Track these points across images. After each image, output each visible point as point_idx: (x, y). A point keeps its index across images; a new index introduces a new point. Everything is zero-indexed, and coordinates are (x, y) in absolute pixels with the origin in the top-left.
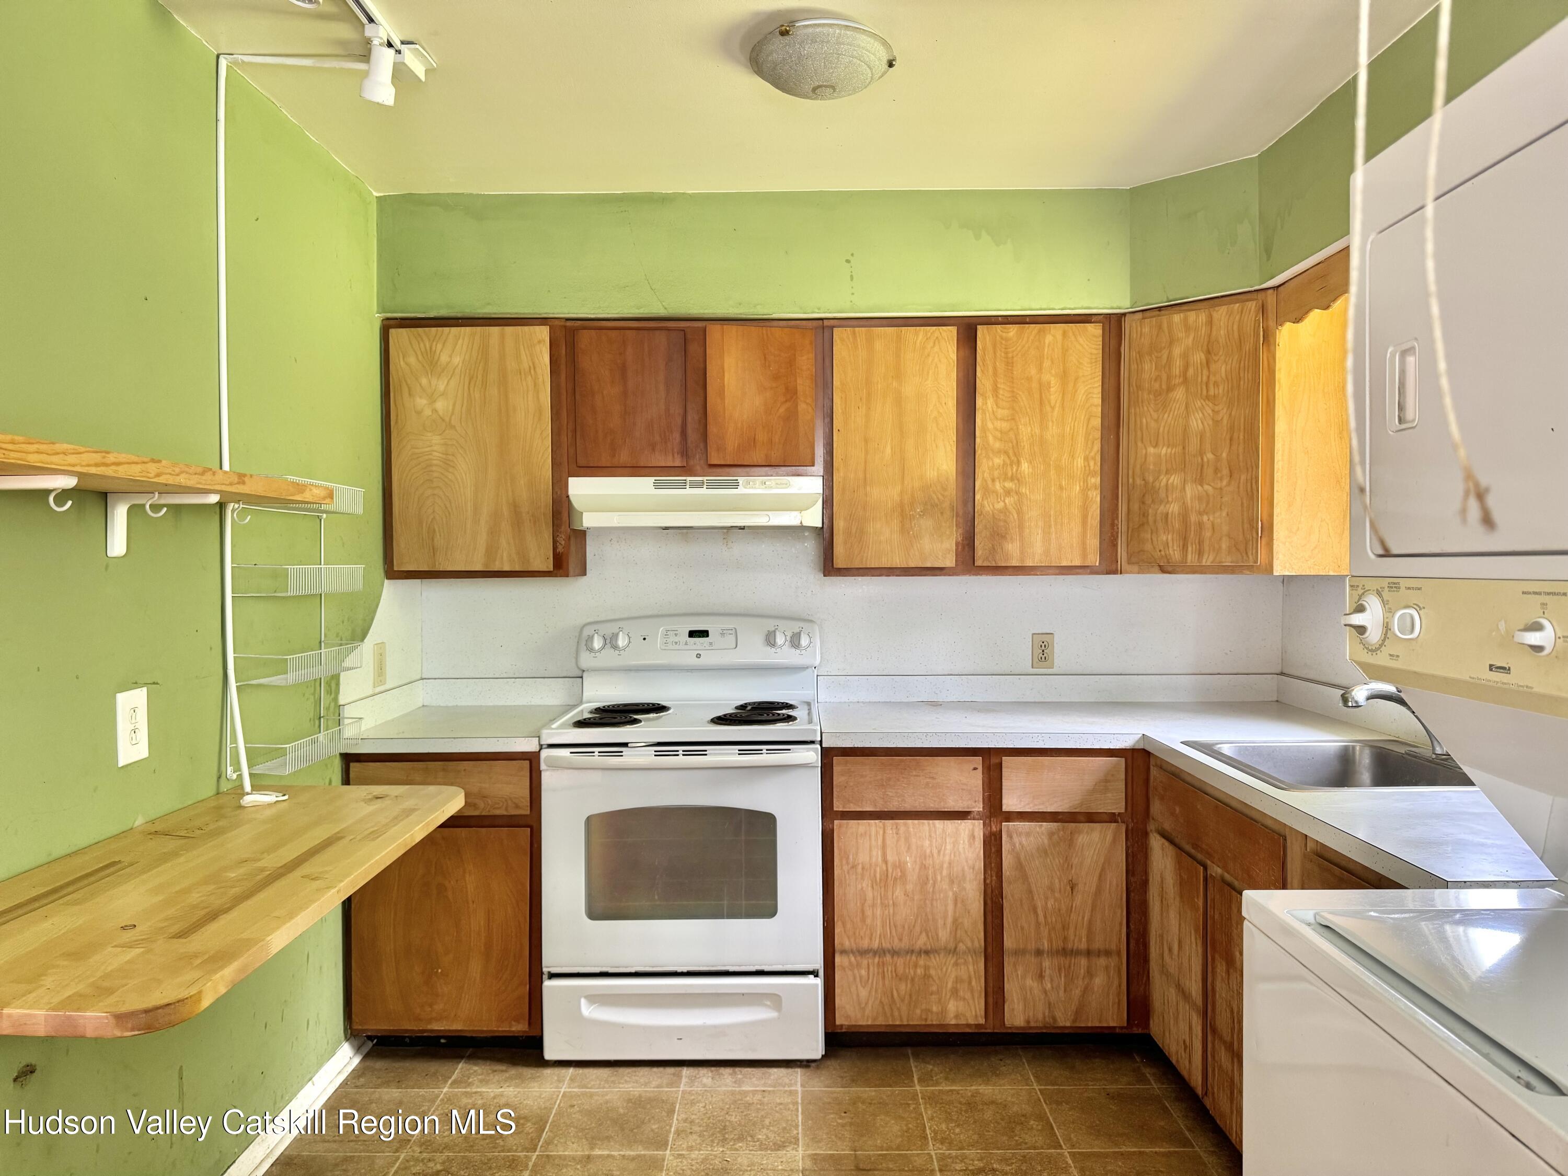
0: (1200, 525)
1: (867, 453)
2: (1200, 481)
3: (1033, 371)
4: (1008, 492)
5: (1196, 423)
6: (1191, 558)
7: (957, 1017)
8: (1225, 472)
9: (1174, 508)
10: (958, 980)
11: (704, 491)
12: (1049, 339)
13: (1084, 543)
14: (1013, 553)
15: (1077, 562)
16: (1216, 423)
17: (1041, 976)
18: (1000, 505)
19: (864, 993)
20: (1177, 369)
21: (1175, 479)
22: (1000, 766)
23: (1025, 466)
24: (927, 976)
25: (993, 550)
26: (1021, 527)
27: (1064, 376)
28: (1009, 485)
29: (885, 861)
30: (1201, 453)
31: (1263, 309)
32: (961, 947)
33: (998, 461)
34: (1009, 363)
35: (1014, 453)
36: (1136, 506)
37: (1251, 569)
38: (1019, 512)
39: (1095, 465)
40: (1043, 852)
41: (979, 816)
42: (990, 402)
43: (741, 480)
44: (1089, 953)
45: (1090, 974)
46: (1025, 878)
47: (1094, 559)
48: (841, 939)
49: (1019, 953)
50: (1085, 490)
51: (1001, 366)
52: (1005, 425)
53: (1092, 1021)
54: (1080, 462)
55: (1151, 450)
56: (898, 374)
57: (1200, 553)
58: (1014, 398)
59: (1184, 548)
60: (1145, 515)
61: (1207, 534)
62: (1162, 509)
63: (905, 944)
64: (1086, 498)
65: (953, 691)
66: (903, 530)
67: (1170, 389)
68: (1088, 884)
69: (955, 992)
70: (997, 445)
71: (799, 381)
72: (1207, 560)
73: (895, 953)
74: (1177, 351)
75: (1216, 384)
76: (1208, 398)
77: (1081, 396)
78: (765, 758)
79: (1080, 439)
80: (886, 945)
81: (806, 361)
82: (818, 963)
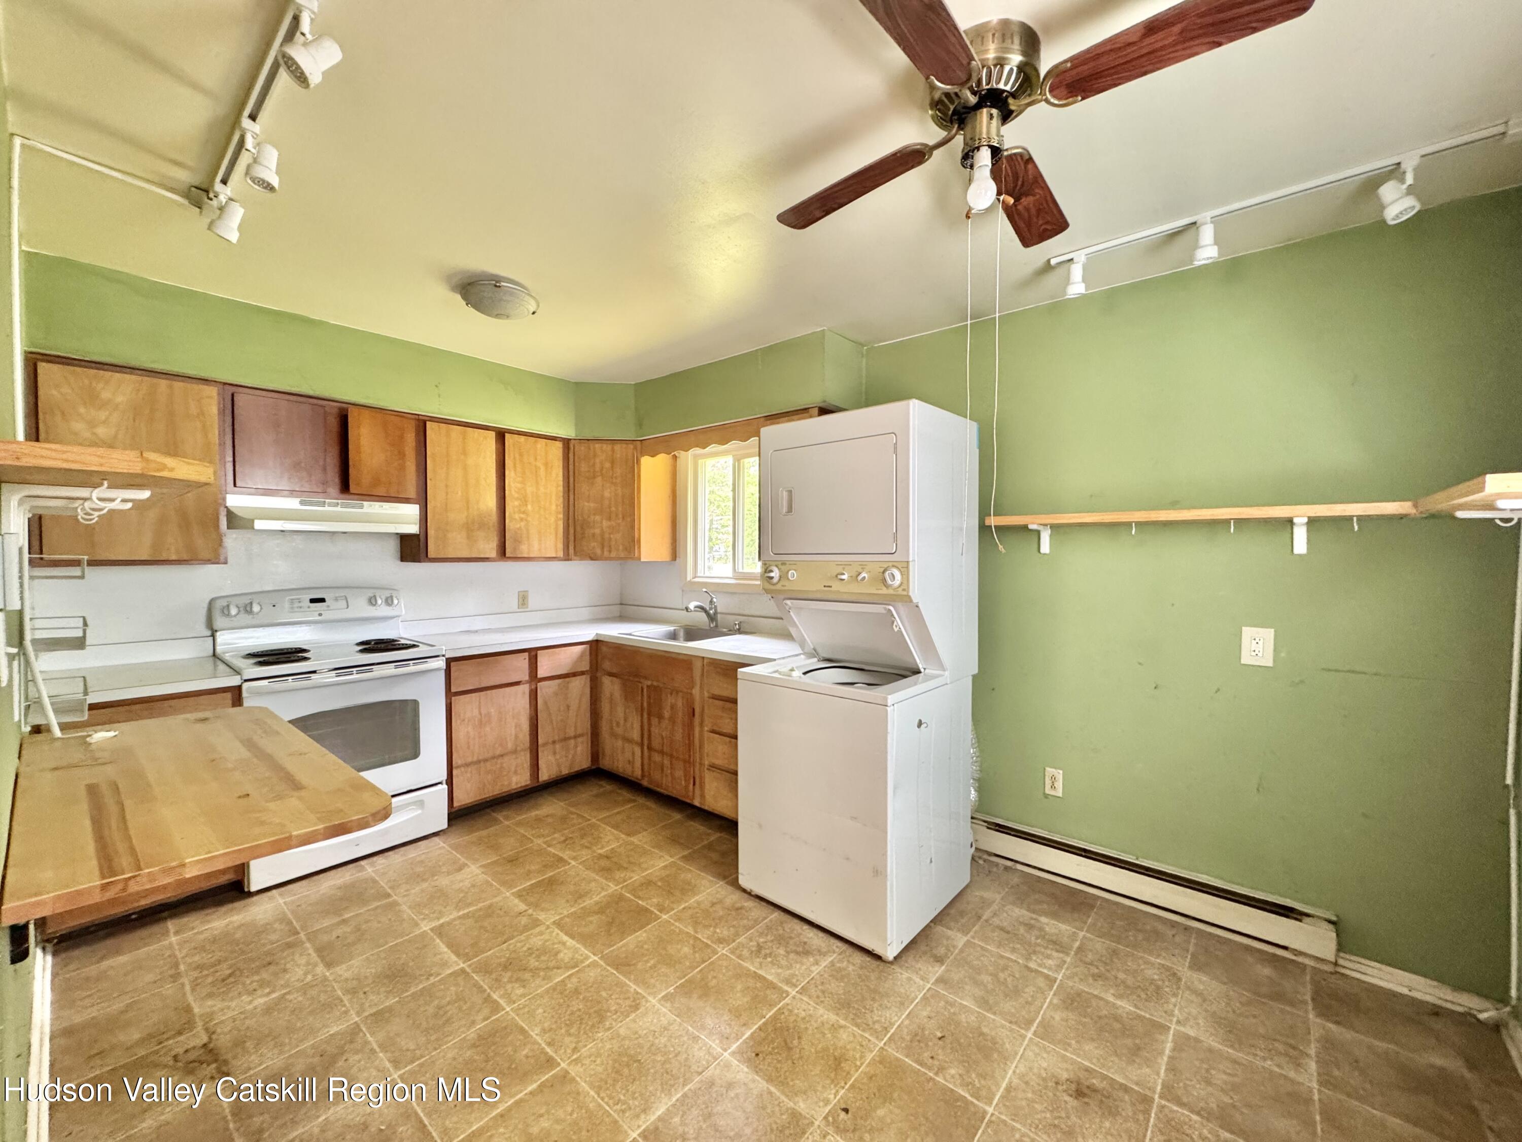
0: (610, 539)
1: (447, 493)
2: (609, 519)
3: (532, 460)
4: (522, 519)
5: (607, 494)
6: (606, 553)
7: (517, 783)
8: (621, 516)
9: (597, 531)
10: (517, 766)
11: (339, 509)
12: (539, 446)
13: (556, 546)
14: (524, 551)
15: (554, 555)
16: (616, 495)
17: (555, 753)
18: (518, 526)
19: (469, 786)
20: (597, 469)
21: (598, 518)
22: (536, 656)
23: (529, 507)
24: (502, 767)
25: (515, 549)
26: (528, 538)
27: (546, 464)
28: (522, 516)
29: (481, 714)
30: (610, 507)
31: (635, 448)
32: (519, 748)
33: (516, 503)
34: (521, 455)
35: (524, 501)
36: (578, 529)
37: (632, 558)
38: (528, 530)
39: (561, 509)
40: (556, 694)
41: (527, 682)
42: (513, 474)
43: (365, 503)
44: (575, 737)
45: (576, 746)
46: (548, 708)
47: (561, 554)
48: (456, 761)
49: (545, 744)
50: (556, 521)
51: (517, 456)
52: (519, 485)
53: (577, 768)
54: (554, 507)
55: (586, 504)
56: (465, 453)
57: (610, 551)
58: (524, 473)
59: (603, 548)
60: (583, 533)
61: (613, 543)
62: (592, 531)
63: (490, 754)
64: (557, 525)
65: (479, 624)
66: (469, 537)
67: (594, 477)
68: (574, 705)
69: (516, 772)
70: (516, 495)
71: (406, 448)
72: (613, 555)
73: (486, 760)
74: (597, 461)
75: (616, 478)
76: (612, 483)
77: (554, 475)
78: (412, 668)
79: (554, 497)
80: (481, 758)
81: (410, 438)
82: (444, 776)
